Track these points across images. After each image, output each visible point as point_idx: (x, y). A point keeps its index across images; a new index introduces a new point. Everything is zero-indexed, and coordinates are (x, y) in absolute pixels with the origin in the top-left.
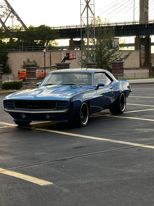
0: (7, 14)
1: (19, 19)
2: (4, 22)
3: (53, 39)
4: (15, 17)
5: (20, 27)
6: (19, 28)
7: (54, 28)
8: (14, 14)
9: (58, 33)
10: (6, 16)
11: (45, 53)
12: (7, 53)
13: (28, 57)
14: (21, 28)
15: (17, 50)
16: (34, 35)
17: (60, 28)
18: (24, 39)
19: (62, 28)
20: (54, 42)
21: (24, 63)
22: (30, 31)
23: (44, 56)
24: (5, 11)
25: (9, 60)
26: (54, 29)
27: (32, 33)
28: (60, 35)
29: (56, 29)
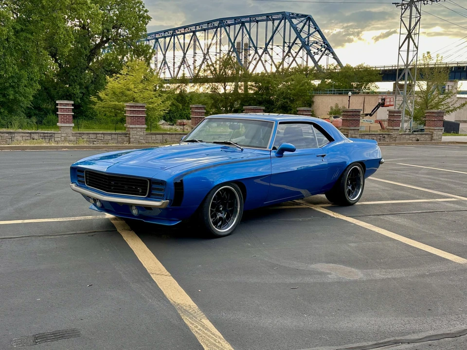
0: (321, 51)
1: (335, 58)
2: (317, 60)
3: (372, 81)
4: (331, 55)
5: (335, 66)
6: (332, 67)
7: (376, 67)
8: (330, 51)
9: (380, 74)
10: (320, 53)
11: (350, 97)
12: (313, 96)
13: (338, 102)
14: (334, 68)
15: (326, 93)
16: (350, 76)
17: (383, 69)
18: (337, 81)
19: (386, 68)
20: (374, 85)
21: (332, 108)
22: (346, 71)
23: (349, 101)
24: (320, 47)
25: (315, 104)
26: (377, 69)
27: (347, 74)
28: (383, 77)
29: (379, 69)
